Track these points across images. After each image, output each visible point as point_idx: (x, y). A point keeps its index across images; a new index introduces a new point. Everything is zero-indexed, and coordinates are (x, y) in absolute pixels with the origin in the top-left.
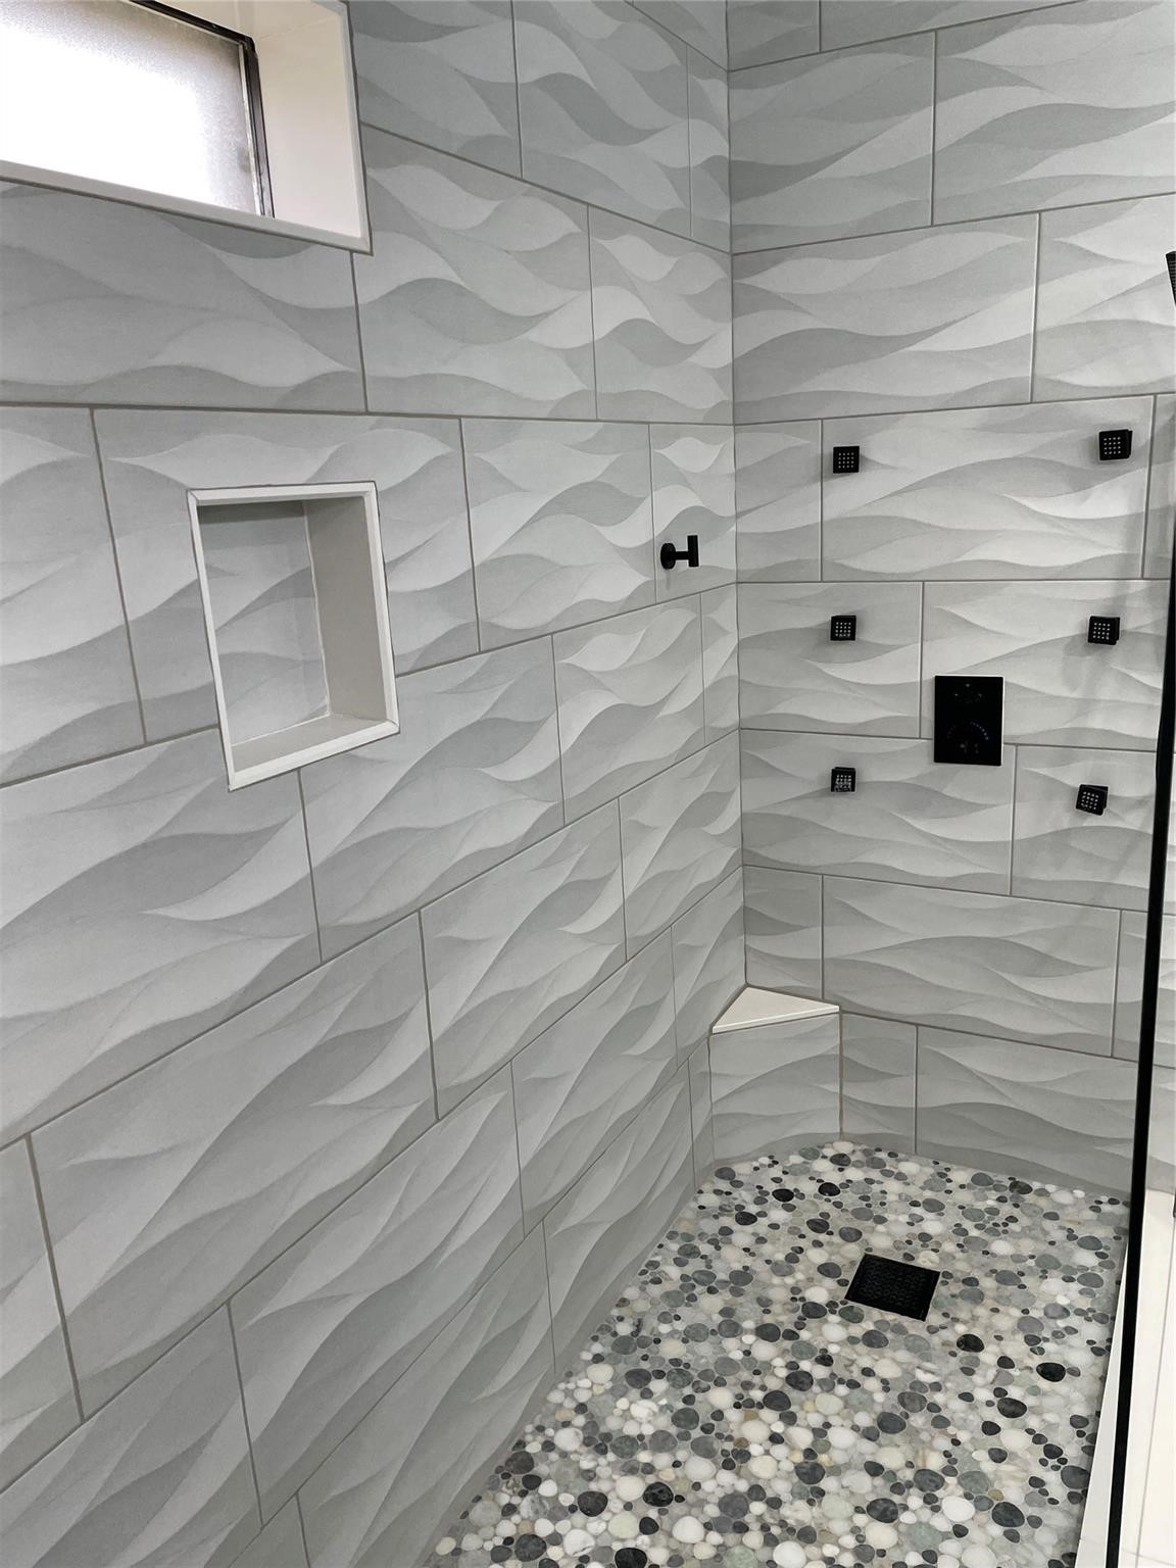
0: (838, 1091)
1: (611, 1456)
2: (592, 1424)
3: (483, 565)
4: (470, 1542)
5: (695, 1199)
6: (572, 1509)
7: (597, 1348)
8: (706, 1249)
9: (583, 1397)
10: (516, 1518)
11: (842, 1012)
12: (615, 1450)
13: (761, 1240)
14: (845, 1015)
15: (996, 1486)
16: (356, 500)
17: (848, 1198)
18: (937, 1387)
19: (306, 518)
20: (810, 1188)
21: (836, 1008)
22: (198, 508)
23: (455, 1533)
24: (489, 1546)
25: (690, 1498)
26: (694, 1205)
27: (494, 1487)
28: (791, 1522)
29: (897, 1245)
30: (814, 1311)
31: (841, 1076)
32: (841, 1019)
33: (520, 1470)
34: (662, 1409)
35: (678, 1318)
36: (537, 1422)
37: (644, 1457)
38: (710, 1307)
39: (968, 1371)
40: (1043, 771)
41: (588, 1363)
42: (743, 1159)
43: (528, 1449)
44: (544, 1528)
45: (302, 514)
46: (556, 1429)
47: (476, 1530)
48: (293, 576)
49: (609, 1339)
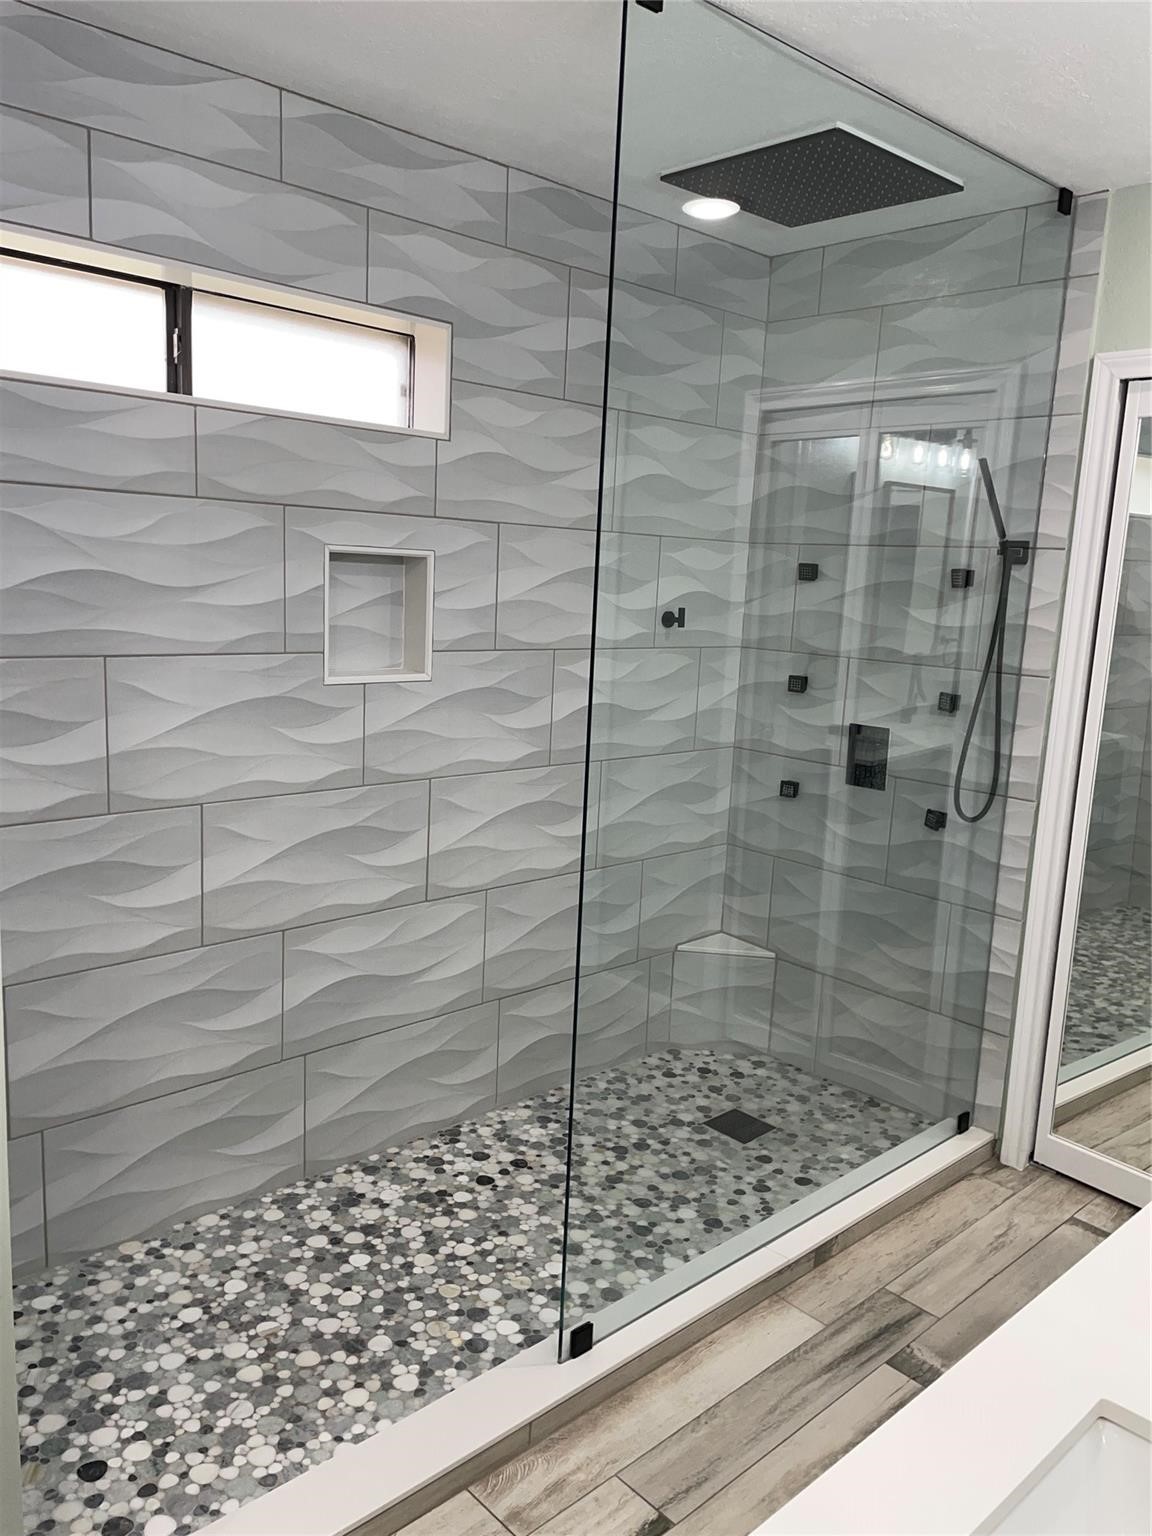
0: (769, 1017)
1: (505, 1143)
2: (504, 1130)
3: (503, 603)
4: (406, 1152)
5: (643, 1058)
6: (469, 1155)
7: (530, 1103)
8: (632, 1081)
9: (505, 1118)
10: (436, 1150)
11: (777, 958)
12: (508, 1142)
13: (671, 1086)
14: (780, 962)
15: (719, 1212)
16: (424, 559)
17: (745, 1082)
18: (724, 1170)
19: (404, 566)
20: (724, 1070)
21: (773, 955)
22: (331, 553)
23: (401, 1147)
24: (415, 1156)
25: (536, 1169)
26: (640, 1061)
27: (433, 1137)
28: (585, 1192)
29: (759, 1110)
30: (678, 1123)
31: (773, 1006)
32: (776, 963)
33: (453, 1136)
34: (548, 1134)
35: (589, 1104)
36: (474, 1121)
37: (522, 1148)
38: (613, 1103)
39: (750, 1169)
40: (909, 797)
41: (520, 1107)
42: (690, 1047)
43: (461, 1129)
44: (448, 1157)
45: (402, 563)
46: (482, 1126)
47: (412, 1149)
48: (392, 594)
49: (540, 1101)
